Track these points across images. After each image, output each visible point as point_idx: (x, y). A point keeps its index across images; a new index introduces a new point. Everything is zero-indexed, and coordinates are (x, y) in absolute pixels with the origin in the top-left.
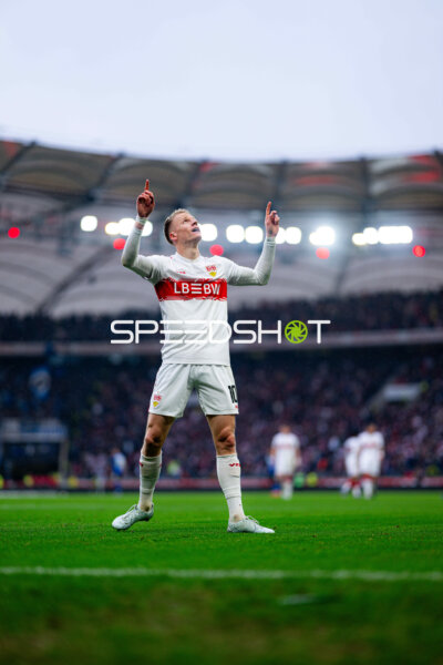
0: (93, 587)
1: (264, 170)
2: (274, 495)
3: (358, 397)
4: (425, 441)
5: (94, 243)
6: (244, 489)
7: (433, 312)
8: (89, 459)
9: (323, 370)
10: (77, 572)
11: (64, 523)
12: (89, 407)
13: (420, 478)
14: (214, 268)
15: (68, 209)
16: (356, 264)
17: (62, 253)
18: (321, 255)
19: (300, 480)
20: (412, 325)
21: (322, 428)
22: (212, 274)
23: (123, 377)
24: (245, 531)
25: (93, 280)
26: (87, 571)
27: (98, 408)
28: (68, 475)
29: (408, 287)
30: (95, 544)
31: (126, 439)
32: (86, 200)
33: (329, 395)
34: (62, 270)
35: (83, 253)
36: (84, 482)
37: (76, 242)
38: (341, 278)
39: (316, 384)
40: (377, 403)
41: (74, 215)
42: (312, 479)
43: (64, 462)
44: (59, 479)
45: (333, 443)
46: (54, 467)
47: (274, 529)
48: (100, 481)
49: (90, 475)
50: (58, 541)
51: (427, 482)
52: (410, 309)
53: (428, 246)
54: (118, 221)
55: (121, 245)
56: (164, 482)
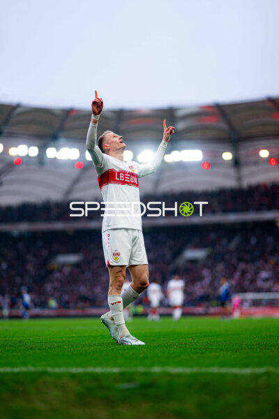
3: (168, 257)
4: (210, 285)
5: (2, 160)
7: (215, 204)
13: (207, 308)
14: (132, 167)
16: (167, 174)
23: (20, 246)
25: (1, 184)
27: (4, 266)
31: (22, 284)
40: (180, 261)
51: (212, 310)
53: (212, 163)
54: (17, 147)
55: (19, 162)
56: (46, 312)
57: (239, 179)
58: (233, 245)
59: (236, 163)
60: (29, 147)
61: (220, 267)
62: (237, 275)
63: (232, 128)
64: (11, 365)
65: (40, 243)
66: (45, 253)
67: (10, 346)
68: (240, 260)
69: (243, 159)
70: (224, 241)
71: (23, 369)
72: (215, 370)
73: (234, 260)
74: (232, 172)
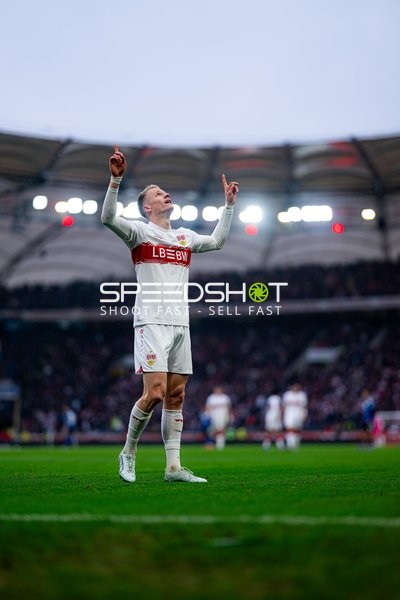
0: (42, 531)
1: (199, 155)
2: (208, 448)
3: (283, 359)
4: (343, 399)
5: (45, 220)
6: (183, 443)
7: (351, 283)
8: (41, 416)
9: (252, 335)
10: (28, 518)
11: (16, 474)
12: (40, 369)
13: (339, 432)
14: (183, 237)
15: (21, 190)
16: (281, 241)
17: (16, 229)
18: (250, 231)
19: (231, 434)
20: (331, 294)
21: (250, 387)
22: (183, 243)
23: (71, 342)
24: (180, 481)
25: (43, 254)
26: (37, 517)
27: (48, 370)
28: (20, 431)
29: (328, 260)
30: (45, 492)
31: (73, 397)
32: (38, 182)
33: (257, 357)
34: (16, 244)
35: (35, 229)
36: (36, 437)
37: (28, 219)
38: (268, 252)
39: (245, 347)
40: (300, 366)
41: (26, 195)
42: (242, 434)
43: (17, 418)
44: (13, 433)
45: (260, 401)
46: (9, 424)
47: (206, 478)
48: (50, 436)
49: (41, 430)
50: (11, 490)
51: (345, 435)
52: (329, 280)
53: (346, 224)
54: (66, 201)
55: (69, 222)
56: (108, 436)
57: (386, 247)
58: (376, 343)
59: (381, 224)
60: (83, 202)
61: (358, 375)
62: (382, 385)
63: (376, 175)
64: (59, 511)
65: (99, 338)
66: (105, 352)
67: (57, 484)
68: (386, 364)
69: (391, 220)
70: (363, 337)
71: (76, 517)
72: (351, 520)
73: (378, 363)
74: (376, 237)
